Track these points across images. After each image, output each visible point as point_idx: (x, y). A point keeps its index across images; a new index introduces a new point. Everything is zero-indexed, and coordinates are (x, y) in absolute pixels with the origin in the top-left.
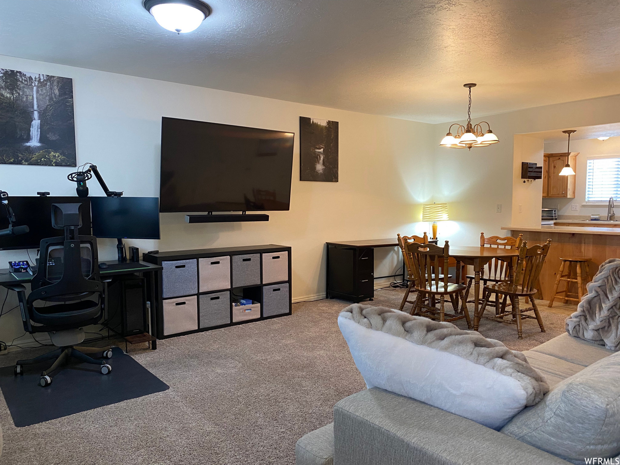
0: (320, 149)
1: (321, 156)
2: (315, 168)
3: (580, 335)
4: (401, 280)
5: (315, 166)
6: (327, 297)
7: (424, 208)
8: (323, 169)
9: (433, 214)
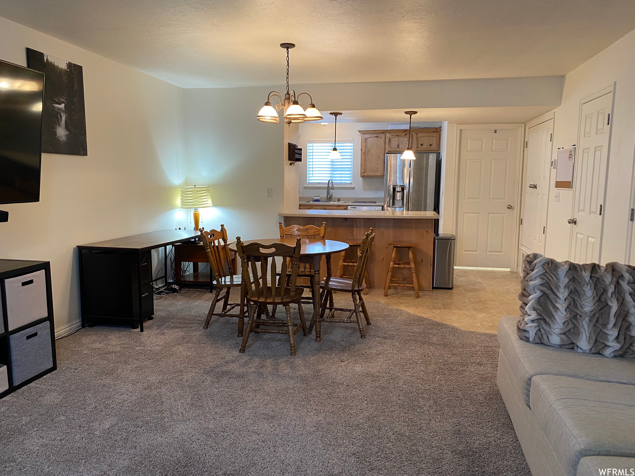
0: (61, 104)
1: (62, 116)
2: (55, 133)
3: (545, 340)
4: (163, 283)
5: (55, 130)
6: (83, 326)
7: (183, 192)
8: (66, 135)
9: (197, 200)
